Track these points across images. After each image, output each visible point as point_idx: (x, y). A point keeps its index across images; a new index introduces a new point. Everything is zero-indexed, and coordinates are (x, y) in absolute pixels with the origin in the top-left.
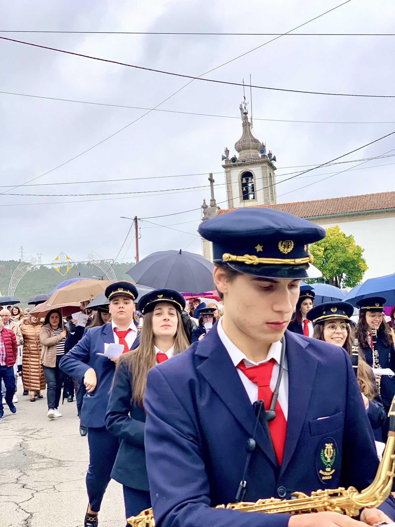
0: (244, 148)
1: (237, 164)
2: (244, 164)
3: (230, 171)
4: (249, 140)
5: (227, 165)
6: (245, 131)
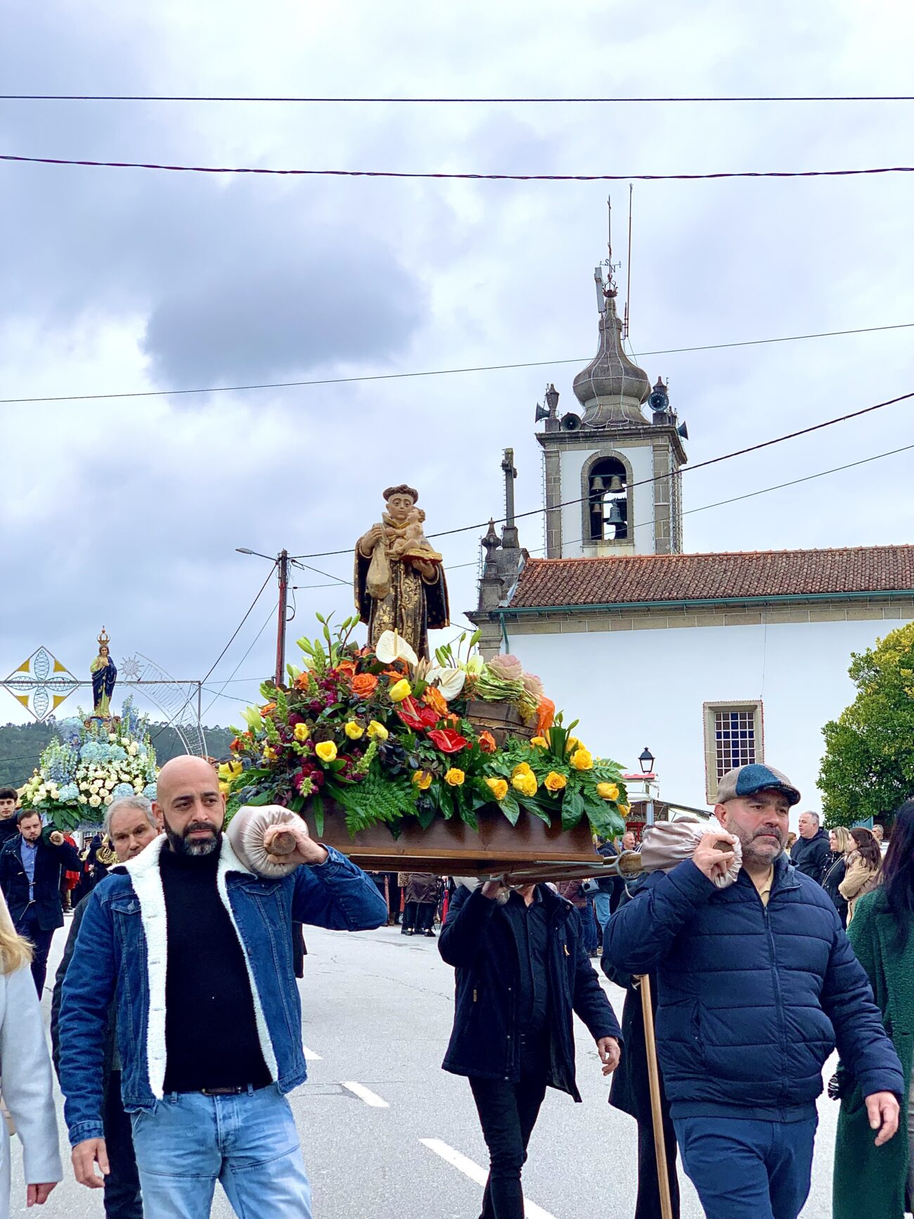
0: (603, 391)
1: (581, 432)
2: (602, 434)
3: (558, 452)
4: (620, 369)
5: (552, 434)
6: (608, 343)
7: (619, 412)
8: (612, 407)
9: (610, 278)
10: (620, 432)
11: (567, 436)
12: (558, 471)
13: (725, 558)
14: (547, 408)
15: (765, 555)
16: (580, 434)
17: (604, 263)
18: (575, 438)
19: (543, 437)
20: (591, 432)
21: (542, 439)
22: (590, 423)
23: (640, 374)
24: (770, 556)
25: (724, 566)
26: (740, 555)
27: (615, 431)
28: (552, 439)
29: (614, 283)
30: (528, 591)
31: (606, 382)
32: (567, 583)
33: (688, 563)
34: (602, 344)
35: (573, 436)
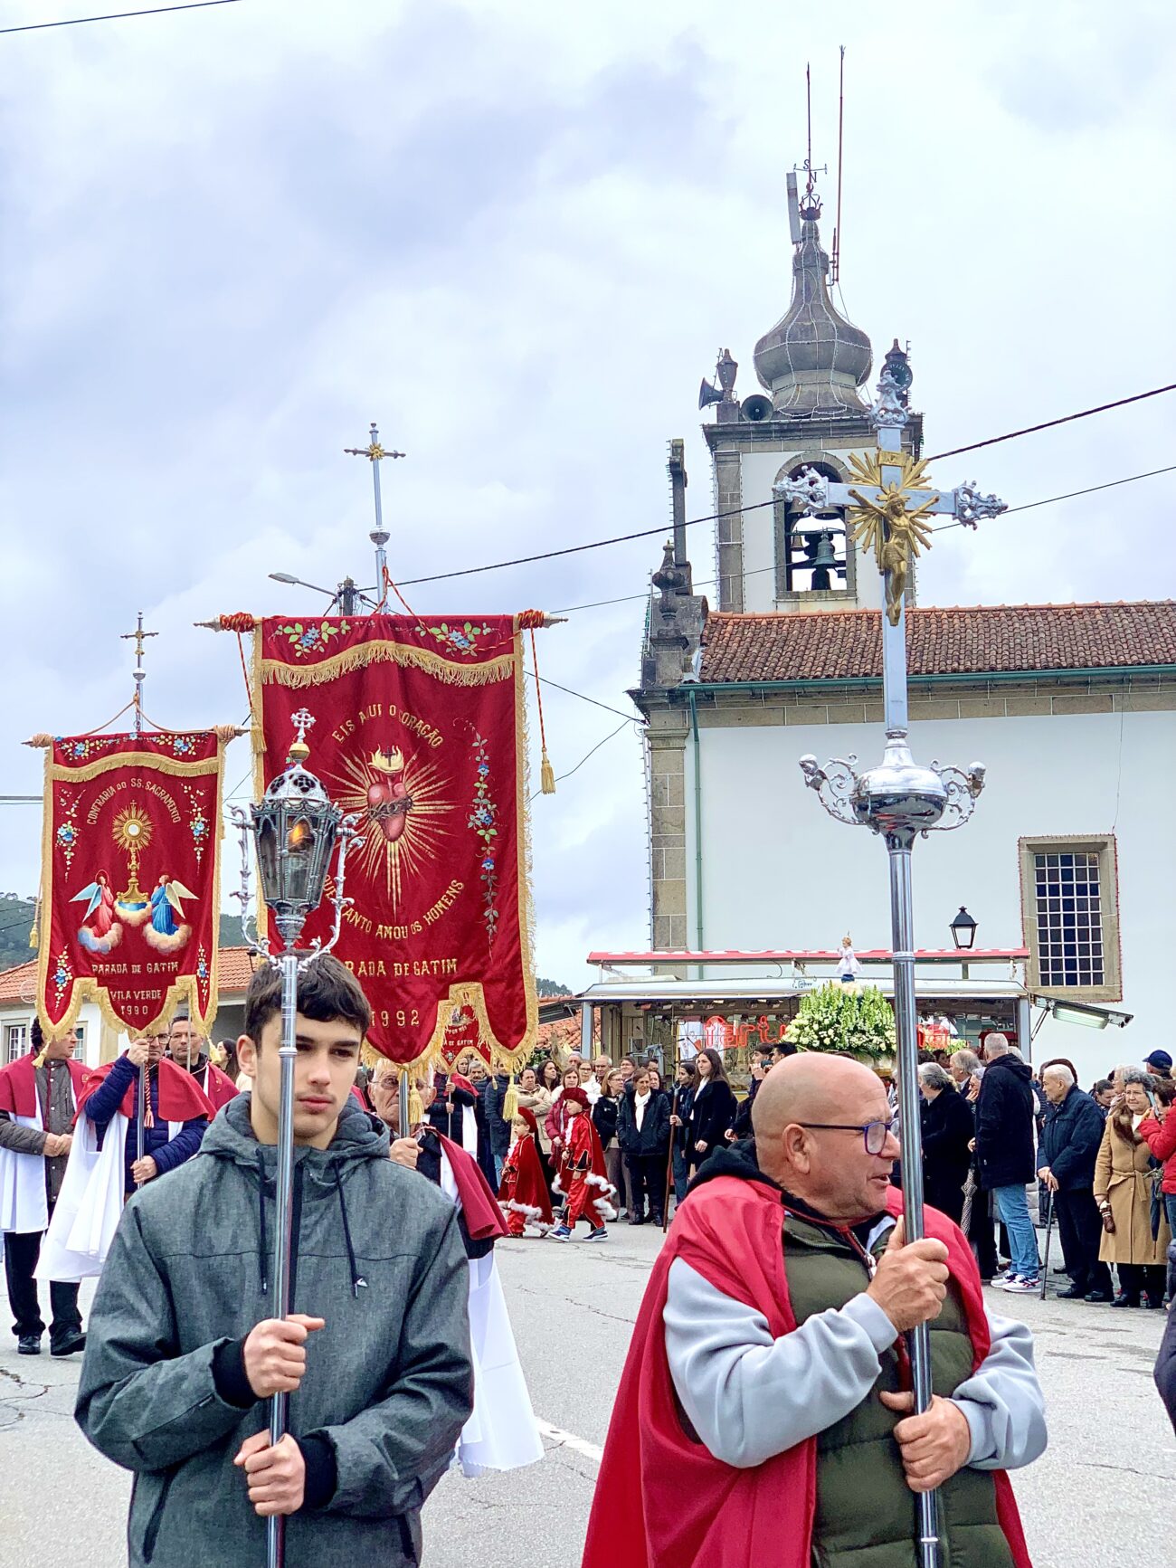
0: (803, 363)
1: (775, 424)
2: (805, 427)
3: (737, 454)
4: (830, 329)
5: (728, 425)
6: (808, 289)
7: (827, 396)
8: (817, 389)
9: (810, 190)
10: (835, 424)
11: (752, 429)
12: (737, 485)
13: (1026, 613)
14: (719, 387)
15: (1091, 609)
16: (774, 427)
17: (801, 165)
18: (764, 434)
19: (715, 430)
20: (790, 423)
21: (713, 436)
22: (786, 410)
23: (860, 339)
24: (1097, 611)
25: (1028, 625)
26: (1050, 609)
27: (828, 421)
28: (731, 433)
29: (816, 199)
30: (721, 660)
31: (810, 348)
32: (782, 648)
33: (968, 621)
34: (799, 292)
35: (761, 428)
